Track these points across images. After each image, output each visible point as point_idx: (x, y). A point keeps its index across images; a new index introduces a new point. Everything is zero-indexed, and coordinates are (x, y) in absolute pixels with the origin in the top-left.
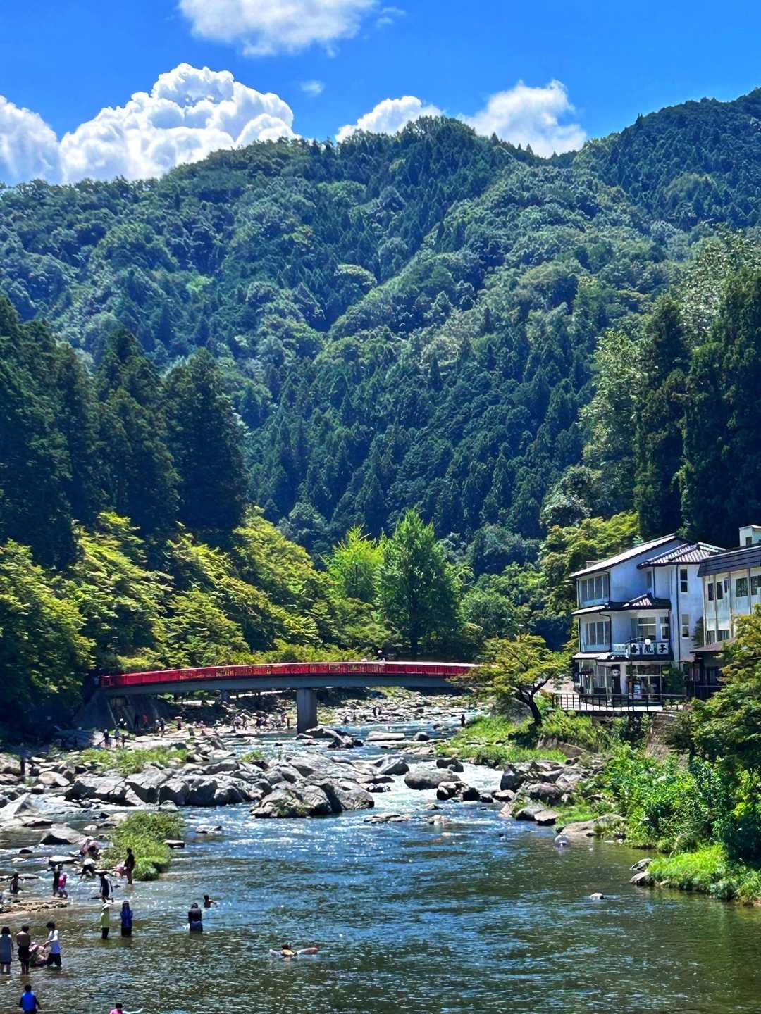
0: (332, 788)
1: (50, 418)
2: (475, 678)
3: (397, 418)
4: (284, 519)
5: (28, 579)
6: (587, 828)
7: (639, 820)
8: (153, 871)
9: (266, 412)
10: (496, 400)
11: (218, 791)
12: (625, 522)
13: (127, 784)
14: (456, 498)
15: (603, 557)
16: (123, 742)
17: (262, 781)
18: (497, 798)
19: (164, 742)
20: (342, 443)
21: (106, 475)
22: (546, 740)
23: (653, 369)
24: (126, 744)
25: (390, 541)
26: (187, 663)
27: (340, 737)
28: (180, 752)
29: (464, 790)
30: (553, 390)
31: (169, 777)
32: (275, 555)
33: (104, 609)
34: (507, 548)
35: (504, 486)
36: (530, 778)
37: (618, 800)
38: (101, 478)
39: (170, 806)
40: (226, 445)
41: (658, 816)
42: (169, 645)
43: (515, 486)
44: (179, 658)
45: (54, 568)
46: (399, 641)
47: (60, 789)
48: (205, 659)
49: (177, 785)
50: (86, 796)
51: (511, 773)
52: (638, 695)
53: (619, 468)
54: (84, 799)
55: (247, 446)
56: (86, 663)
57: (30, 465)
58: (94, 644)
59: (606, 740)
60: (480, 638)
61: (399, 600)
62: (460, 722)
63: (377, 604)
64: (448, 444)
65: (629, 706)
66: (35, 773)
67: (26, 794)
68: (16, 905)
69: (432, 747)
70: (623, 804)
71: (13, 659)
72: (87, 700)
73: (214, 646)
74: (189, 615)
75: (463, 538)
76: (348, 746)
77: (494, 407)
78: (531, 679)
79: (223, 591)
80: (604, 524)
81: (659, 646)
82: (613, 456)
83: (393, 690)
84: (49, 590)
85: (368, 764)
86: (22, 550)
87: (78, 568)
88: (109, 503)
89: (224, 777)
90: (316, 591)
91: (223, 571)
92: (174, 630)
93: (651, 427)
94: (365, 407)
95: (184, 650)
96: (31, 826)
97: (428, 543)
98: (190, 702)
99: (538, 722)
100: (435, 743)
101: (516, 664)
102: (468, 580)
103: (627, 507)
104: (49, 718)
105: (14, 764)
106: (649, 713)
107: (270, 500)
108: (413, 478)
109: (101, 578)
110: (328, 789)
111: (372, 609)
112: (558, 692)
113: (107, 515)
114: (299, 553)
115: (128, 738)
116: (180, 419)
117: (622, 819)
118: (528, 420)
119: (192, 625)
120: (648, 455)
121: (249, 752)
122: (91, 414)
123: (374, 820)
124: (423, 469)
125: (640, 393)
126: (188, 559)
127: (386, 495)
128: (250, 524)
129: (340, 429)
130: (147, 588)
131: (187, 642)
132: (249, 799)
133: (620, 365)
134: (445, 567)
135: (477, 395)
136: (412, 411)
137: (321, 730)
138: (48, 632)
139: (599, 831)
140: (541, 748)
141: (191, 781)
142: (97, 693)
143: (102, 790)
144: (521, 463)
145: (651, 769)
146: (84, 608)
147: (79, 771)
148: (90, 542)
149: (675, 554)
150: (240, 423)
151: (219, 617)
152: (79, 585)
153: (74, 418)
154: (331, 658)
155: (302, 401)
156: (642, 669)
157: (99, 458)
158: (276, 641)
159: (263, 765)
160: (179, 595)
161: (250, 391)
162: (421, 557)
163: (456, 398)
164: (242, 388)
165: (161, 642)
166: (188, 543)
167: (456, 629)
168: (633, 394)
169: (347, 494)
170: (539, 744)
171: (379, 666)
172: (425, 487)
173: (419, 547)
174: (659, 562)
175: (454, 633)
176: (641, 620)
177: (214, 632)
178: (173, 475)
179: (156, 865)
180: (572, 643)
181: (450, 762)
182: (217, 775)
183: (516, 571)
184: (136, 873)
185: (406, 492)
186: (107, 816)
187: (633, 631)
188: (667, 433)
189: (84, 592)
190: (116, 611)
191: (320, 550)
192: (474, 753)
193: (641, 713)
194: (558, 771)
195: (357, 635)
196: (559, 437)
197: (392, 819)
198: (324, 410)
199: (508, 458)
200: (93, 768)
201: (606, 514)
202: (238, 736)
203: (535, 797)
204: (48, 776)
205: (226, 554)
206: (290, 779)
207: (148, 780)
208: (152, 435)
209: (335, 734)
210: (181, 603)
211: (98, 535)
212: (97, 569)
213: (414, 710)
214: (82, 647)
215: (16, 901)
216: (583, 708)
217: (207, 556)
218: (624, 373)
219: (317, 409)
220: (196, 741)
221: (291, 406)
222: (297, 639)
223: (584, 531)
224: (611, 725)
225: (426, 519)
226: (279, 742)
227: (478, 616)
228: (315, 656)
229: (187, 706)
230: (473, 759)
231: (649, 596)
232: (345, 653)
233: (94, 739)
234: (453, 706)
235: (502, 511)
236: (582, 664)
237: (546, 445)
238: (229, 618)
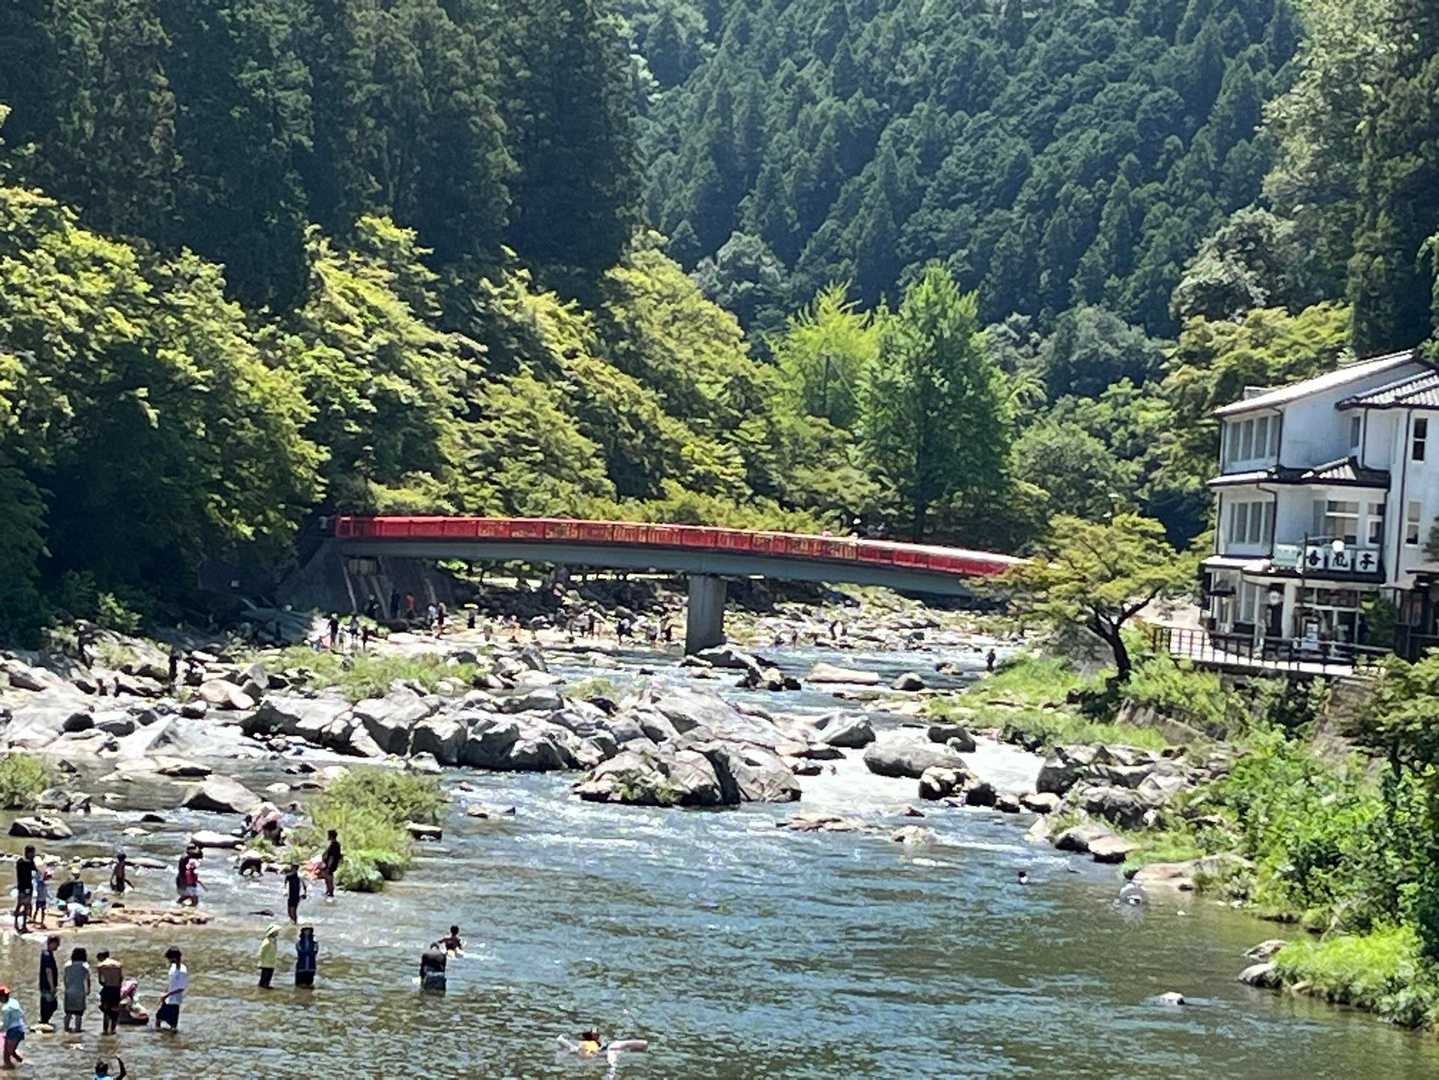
0: (727, 759)
1: (284, 32)
2: (1015, 585)
3: (933, 91)
4: (708, 260)
5: (214, 325)
6: (1180, 875)
7: (1275, 870)
8: (374, 875)
9: (695, 59)
10: (1122, 74)
11: (519, 745)
12: (1329, 321)
13: (356, 715)
14: (1028, 248)
15: (1281, 382)
16: (365, 639)
17: (602, 734)
18: (1028, 805)
19: (440, 648)
20: (829, 130)
21: (377, 147)
22: (1135, 709)
23: (1409, 39)
24: (369, 644)
25: (895, 318)
26: (496, 508)
27: (758, 668)
28: (464, 668)
29: (969, 785)
30: (1231, 63)
31: (434, 710)
32: (678, 324)
33: (353, 393)
34: (1115, 352)
35: (1121, 236)
36: (1090, 775)
37: (1244, 830)
38: (370, 153)
39: (429, 762)
40: (605, 113)
41: (1310, 865)
42: (467, 472)
43: (1141, 236)
44: (483, 498)
45: (266, 310)
46: (891, 505)
47: (236, 713)
48: (531, 505)
49: (445, 726)
50: (281, 731)
51: (1059, 764)
52: (1311, 643)
53: (1327, 221)
54: (274, 735)
55: (654, 118)
56: (308, 490)
57: (236, 115)
58: (326, 457)
59: (1242, 719)
60: (1043, 512)
61: (899, 429)
62: (986, 664)
63: (858, 432)
64: (1024, 146)
65: (1290, 660)
66: (194, 680)
67: (171, 716)
68: (116, 911)
69: (926, 703)
70: (1253, 839)
71: (174, 470)
72: (305, 560)
73: (549, 480)
74: (509, 421)
75: (1035, 325)
76: (774, 687)
77: (1117, 85)
78: (1119, 595)
79: (576, 383)
80: (1289, 321)
81: (1360, 557)
82: (1318, 194)
83: (871, 591)
84: (252, 350)
85: (801, 723)
86: (208, 270)
87: (310, 315)
88: (379, 198)
89: (535, 721)
90: (749, 398)
91: (580, 346)
92: (478, 446)
93: (1395, 147)
94: (877, 63)
95: (494, 483)
96: (172, 774)
97: (963, 328)
98: (498, 581)
99: (1124, 676)
100: (934, 695)
101: (1095, 566)
102: (1037, 405)
103: (1335, 295)
104: (235, 584)
105: (159, 660)
106: (1328, 677)
107: (685, 223)
108: (953, 207)
109: (351, 336)
110: (718, 761)
111: (849, 442)
112: (1167, 624)
113: (376, 222)
114: (723, 325)
115: (374, 634)
116: (526, 55)
117: (1247, 864)
118: (1179, 116)
119: (515, 440)
120: (1382, 199)
121: (589, 680)
122: (361, 32)
123: (796, 824)
124: (974, 189)
125: (1380, 83)
126: (517, 317)
127: (901, 233)
128: (639, 263)
129: (828, 102)
130: (435, 362)
131: (500, 468)
132: (574, 764)
133: (1349, 28)
134: (991, 375)
135: (1088, 60)
136: (964, 80)
137: (729, 653)
138: (242, 427)
139: (1202, 883)
140: (1124, 722)
141: (472, 722)
142: (326, 548)
143: (308, 723)
144: (1156, 195)
145: (1314, 779)
146: (313, 389)
147: (275, 684)
148: (340, 268)
149: (1408, 389)
150: (645, 74)
151: (562, 429)
152: (310, 346)
153: (328, 36)
154: (763, 523)
155: (763, 45)
156: (1324, 595)
157: (368, 114)
158: (665, 482)
159: (607, 706)
160: (494, 381)
161: (667, 17)
162: (948, 354)
163: (1048, 63)
164: (654, 10)
165: (454, 467)
166: (520, 288)
167: (1000, 490)
168: (1365, 82)
169: (829, 224)
170: (1122, 716)
171: (846, 545)
172: (975, 226)
173: (947, 334)
174: (1376, 400)
175: (994, 499)
176: (1333, 506)
177: (552, 455)
178: (503, 160)
179: (382, 867)
180: (1207, 536)
181: (954, 733)
182: (520, 715)
183: (1127, 395)
184: (341, 877)
185: (939, 231)
186: (312, 770)
187: (1316, 524)
188: (1421, 161)
189: (319, 359)
190: (374, 400)
191: (771, 324)
192: (1000, 721)
193: (1310, 677)
194: (1144, 768)
195: (816, 486)
196: (1233, 153)
197: (829, 825)
198: (801, 64)
199: (1134, 184)
200: (299, 682)
201: (1294, 301)
202: (576, 650)
203: (1095, 809)
204: (216, 688)
205: (587, 313)
206: (655, 735)
207: (396, 712)
208: (472, 82)
209: (752, 662)
210: (496, 397)
211: (354, 256)
212: (346, 320)
213: (907, 632)
214: (302, 460)
215: (116, 906)
216: (1208, 657)
217: (553, 314)
218: (1353, 42)
219: (789, 61)
220: (496, 652)
221: (741, 51)
222: (703, 484)
223: (1249, 331)
224: (1255, 692)
225: (966, 283)
226: (648, 668)
227: (1045, 471)
228: (734, 516)
229: (491, 586)
230: (996, 732)
231: (1353, 462)
232: (791, 516)
233: (311, 629)
234: (980, 632)
235: (1113, 281)
236: (1217, 577)
237: (1207, 167)
238: (581, 432)
